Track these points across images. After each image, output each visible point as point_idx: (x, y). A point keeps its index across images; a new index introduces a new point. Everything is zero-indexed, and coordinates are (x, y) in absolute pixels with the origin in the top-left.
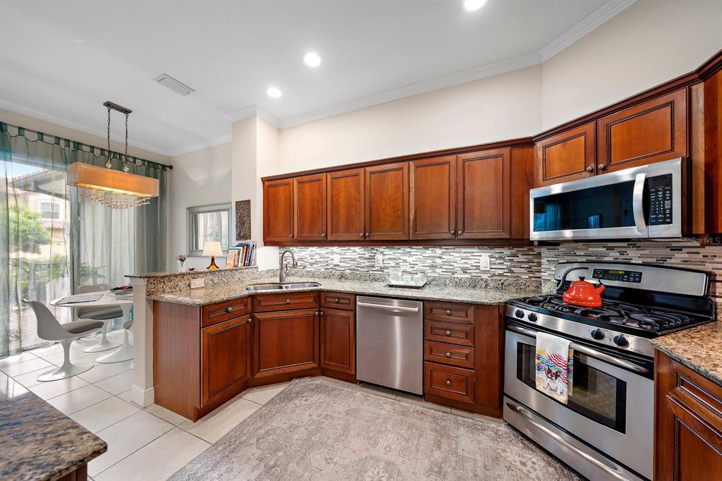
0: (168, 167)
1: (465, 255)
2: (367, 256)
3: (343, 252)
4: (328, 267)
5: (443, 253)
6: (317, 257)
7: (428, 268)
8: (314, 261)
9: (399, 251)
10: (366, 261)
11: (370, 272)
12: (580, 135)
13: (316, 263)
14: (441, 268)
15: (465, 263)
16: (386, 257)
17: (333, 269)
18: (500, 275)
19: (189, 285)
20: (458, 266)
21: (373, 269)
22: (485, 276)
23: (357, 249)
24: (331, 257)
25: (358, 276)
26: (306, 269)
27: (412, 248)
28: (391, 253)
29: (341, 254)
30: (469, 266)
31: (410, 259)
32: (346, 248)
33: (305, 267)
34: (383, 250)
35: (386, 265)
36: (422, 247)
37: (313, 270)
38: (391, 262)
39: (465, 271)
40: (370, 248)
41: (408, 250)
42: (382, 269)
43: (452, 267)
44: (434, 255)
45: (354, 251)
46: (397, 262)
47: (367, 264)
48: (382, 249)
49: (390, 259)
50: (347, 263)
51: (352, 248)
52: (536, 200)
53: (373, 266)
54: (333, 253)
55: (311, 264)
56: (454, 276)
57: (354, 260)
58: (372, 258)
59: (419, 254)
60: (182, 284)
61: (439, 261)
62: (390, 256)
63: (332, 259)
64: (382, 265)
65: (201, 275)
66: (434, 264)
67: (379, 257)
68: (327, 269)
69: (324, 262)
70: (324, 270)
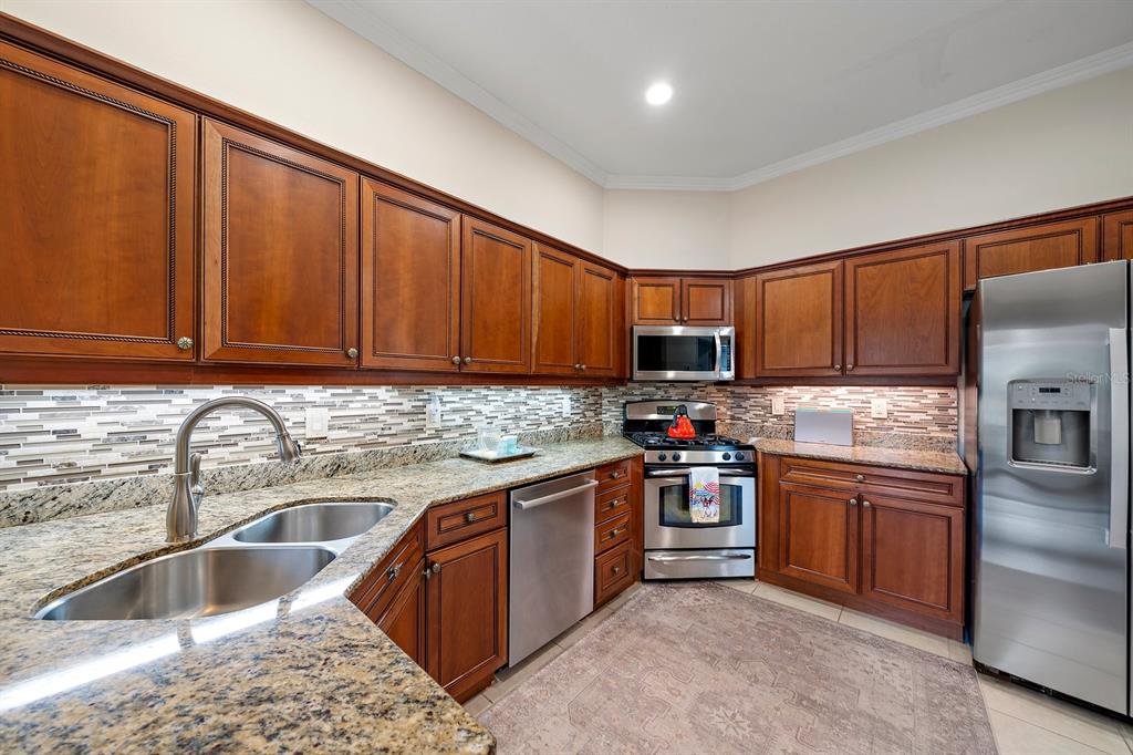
1: (549, 398)
2: (407, 406)
3: (339, 401)
5: (528, 397)
7: (510, 421)
9: (470, 395)
10: (404, 420)
11: (413, 443)
12: (669, 285)
13: (227, 441)
14: (526, 419)
15: (550, 409)
16: (448, 406)
18: (578, 421)
20: (544, 414)
21: (420, 436)
22: (566, 425)
23: (382, 392)
25: (386, 459)
27: (489, 389)
28: (457, 399)
29: (331, 406)
30: (553, 413)
31: (486, 409)
32: (349, 390)
34: (441, 393)
35: (448, 424)
36: (502, 387)
38: (456, 417)
39: (549, 419)
40: (414, 388)
41: (484, 392)
42: (438, 434)
43: (537, 417)
44: (516, 399)
45: (374, 398)
46: (465, 415)
47: (407, 425)
48: (439, 392)
49: (455, 411)
50: (352, 429)
51: (367, 390)
52: (640, 338)
53: (421, 430)
54: (301, 405)
56: (540, 429)
57: (374, 419)
58: (419, 411)
59: (499, 398)
61: (523, 409)
62: (453, 405)
63: (302, 424)
64: (438, 425)
66: (518, 414)
67: (434, 407)
69: (264, 436)
70: (265, 460)
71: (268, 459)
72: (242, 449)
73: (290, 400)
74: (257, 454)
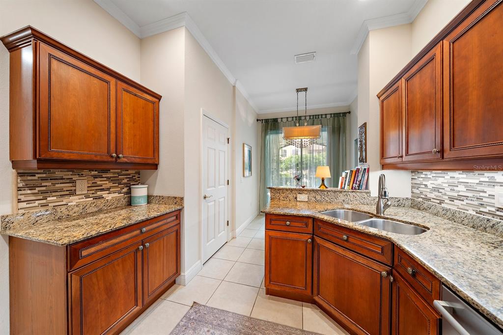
0: (347, 113)
4: (482, 209)
6: (462, 188)
8: (456, 194)
13: (460, 198)
17: (494, 215)
19: (296, 198)
24: (490, 191)
26: (443, 205)
33: (441, 202)
37: (455, 208)
55: (452, 199)
60: (291, 196)
63: (492, 196)
65: (306, 192)
68: (481, 213)
69: (474, 199)
70: (474, 213)
71: (476, 213)
72: (465, 204)
73: (487, 180)
74: (471, 209)
